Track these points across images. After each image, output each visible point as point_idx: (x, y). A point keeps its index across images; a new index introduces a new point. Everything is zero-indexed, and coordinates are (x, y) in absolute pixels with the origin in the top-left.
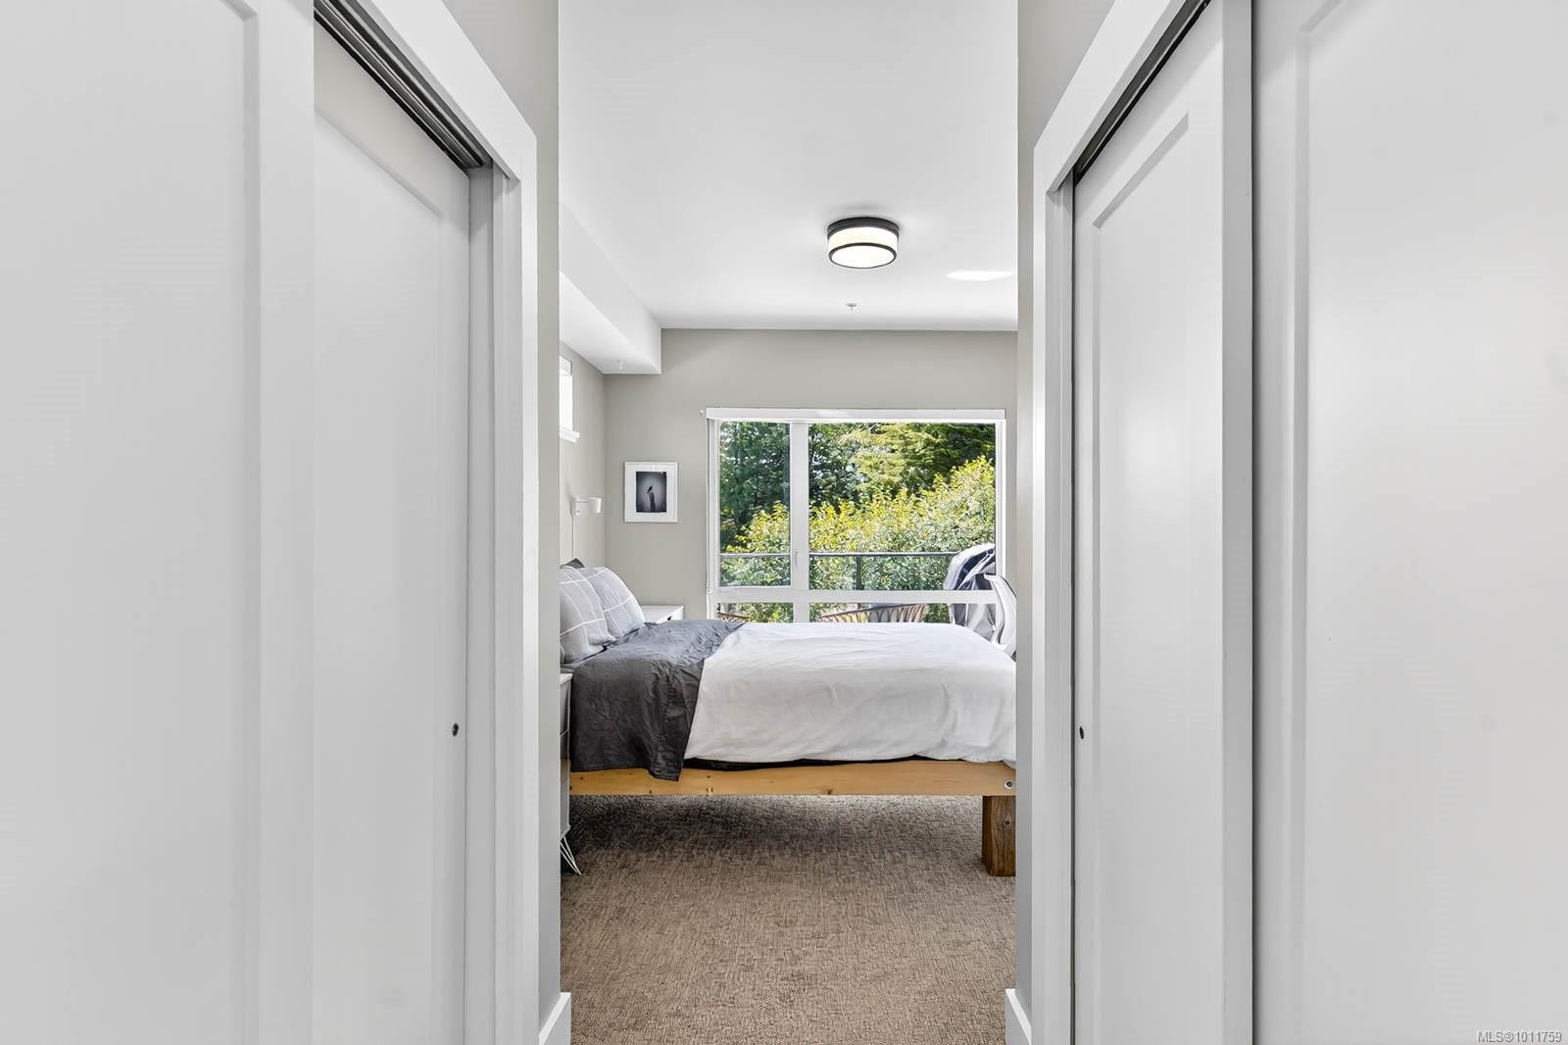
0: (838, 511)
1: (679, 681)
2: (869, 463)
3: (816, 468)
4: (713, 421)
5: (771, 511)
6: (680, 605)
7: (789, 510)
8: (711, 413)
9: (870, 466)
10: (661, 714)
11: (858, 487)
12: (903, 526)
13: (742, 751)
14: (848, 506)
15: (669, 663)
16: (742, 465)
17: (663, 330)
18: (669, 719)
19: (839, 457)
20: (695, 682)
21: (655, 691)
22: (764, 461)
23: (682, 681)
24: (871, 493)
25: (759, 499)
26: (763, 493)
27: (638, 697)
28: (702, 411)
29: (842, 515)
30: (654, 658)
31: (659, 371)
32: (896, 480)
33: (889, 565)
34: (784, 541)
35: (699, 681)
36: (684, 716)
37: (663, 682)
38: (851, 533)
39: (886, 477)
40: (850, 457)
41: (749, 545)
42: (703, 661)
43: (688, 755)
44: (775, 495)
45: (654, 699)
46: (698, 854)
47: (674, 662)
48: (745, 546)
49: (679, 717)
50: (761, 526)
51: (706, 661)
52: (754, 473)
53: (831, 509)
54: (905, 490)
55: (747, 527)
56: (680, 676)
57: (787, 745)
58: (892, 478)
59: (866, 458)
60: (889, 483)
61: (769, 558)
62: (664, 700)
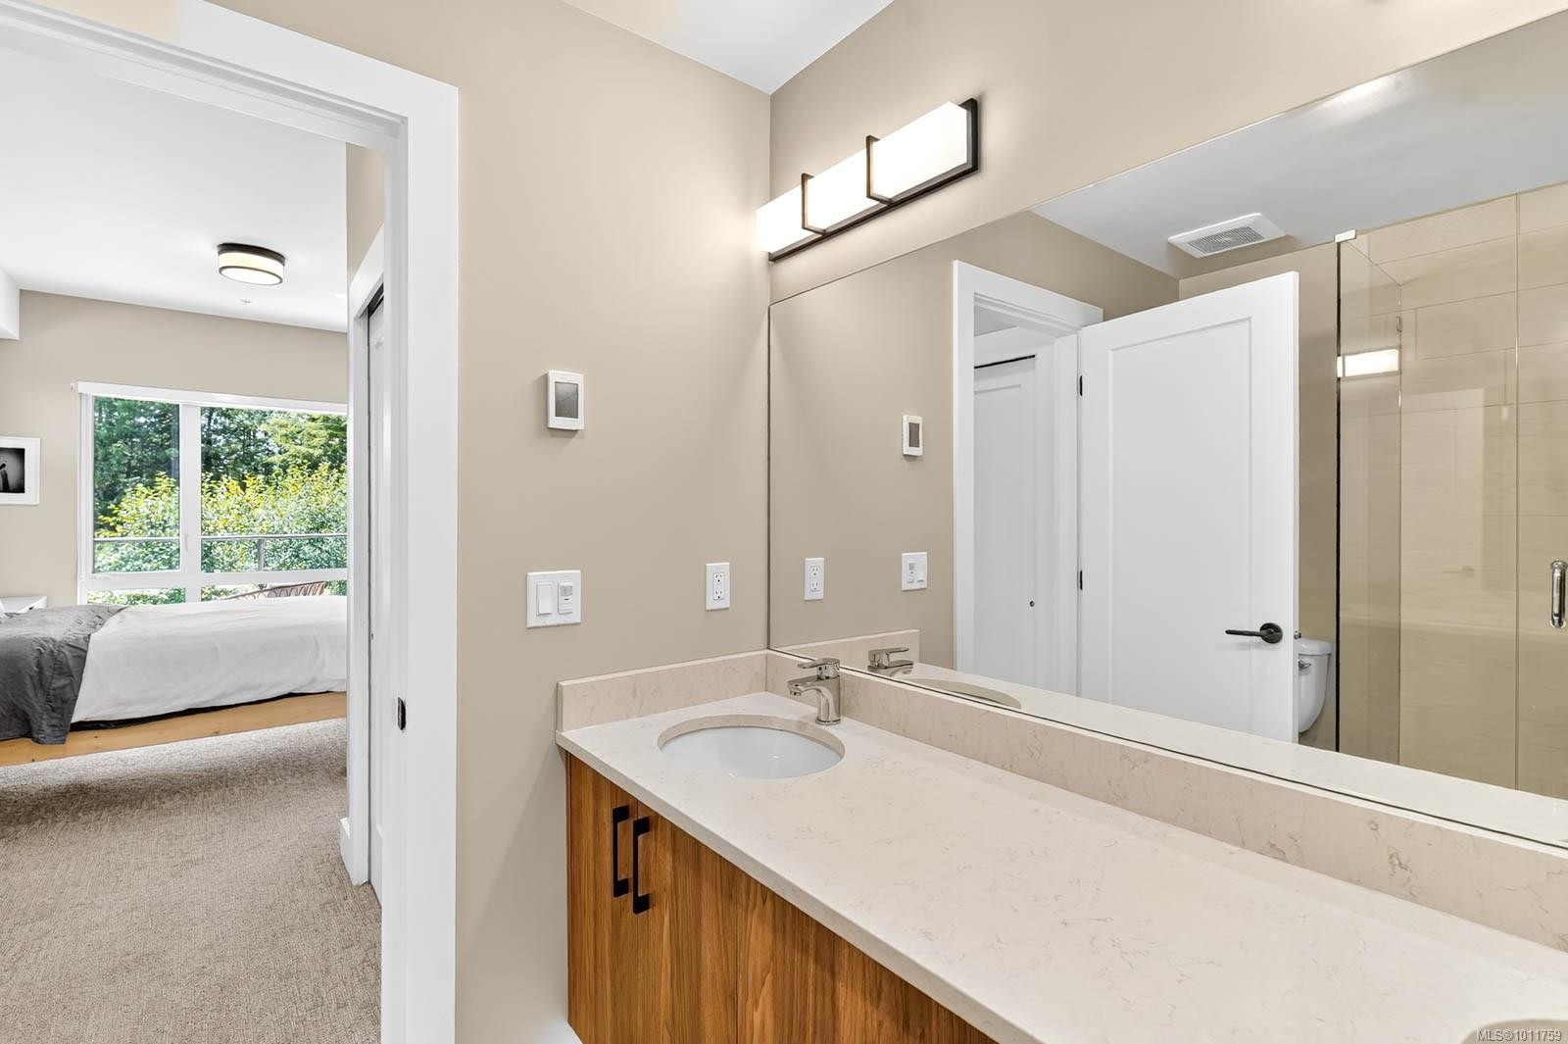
0: (244, 487)
1: (65, 655)
2: (283, 431)
3: (216, 432)
4: (86, 395)
5: (151, 485)
6: (43, 595)
7: (178, 483)
8: (83, 387)
9: (286, 435)
10: (47, 685)
11: (270, 459)
12: (324, 505)
13: (130, 709)
14: (254, 482)
15: (52, 639)
16: (111, 424)
17: (21, 291)
18: (54, 689)
19: (247, 422)
20: (83, 654)
21: (39, 666)
22: (142, 420)
23: (67, 653)
24: (285, 467)
25: (134, 468)
26: (140, 461)
27: (20, 672)
28: (72, 384)
29: (249, 492)
30: (36, 636)
31: (16, 336)
32: (317, 452)
33: (306, 548)
34: (171, 523)
35: (86, 652)
36: (71, 684)
37: (46, 656)
38: (259, 512)
39: (304, 449)
40: (260, 423)
41: (119, 528)
42: (89, 635)
43: (74, 720)
44: (158, 463)
45: (37, 673)
46: (84, 815)
47: (58, 638)
48: (113, 529)
49: (64, 687)
50: (137, 503)
51: (92, 635)
52: (127, 436)
53: (234, 485)
54: (324, 466)
55: (116, 505)
56: (66, 650)
57: (177, 697)
58: (311, 451)
59: (281, 426)
60: (308, 457)
61: (148, 543)
62: (48, 673)
